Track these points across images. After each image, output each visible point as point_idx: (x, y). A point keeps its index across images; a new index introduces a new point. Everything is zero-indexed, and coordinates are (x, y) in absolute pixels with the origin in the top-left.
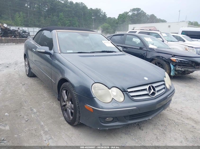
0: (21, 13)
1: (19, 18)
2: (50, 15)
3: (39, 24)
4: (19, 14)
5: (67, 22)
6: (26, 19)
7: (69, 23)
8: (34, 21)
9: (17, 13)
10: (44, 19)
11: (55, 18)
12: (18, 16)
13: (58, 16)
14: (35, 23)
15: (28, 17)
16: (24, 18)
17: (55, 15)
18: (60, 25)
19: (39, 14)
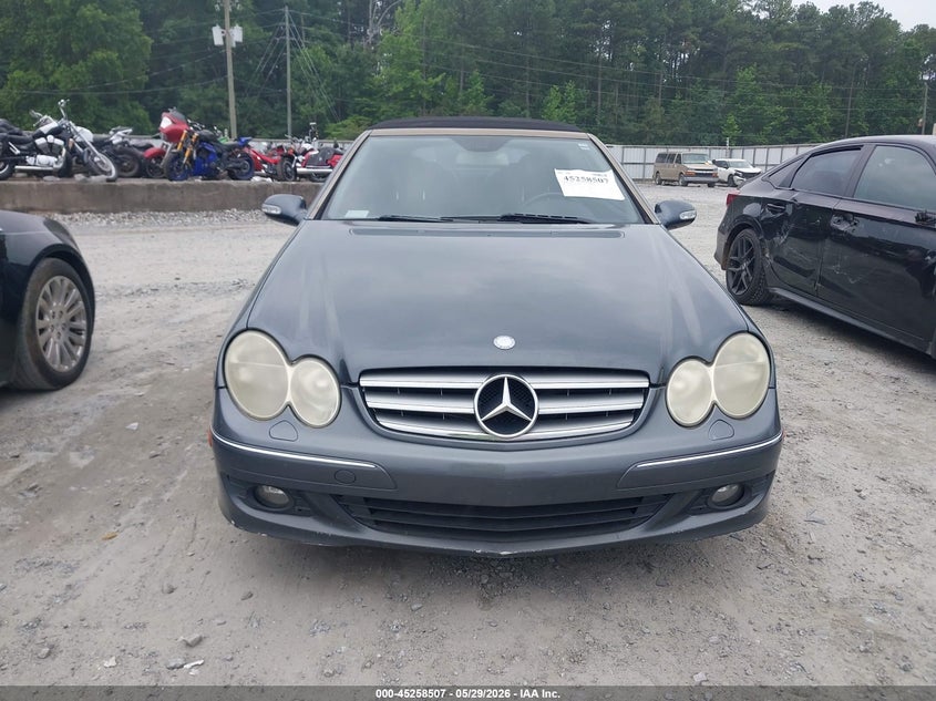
0: (570, 86)
1: (558, 107)
2: (694, 82)
3: (637, 130)
4: (563, 93)
5: (770, 110)
6: (586, 112)
7: (783, 114)
8: (619, 117)
9: (554, 91)
10: (664, 105)
11: (715, 97)
12: (556, 103)
13: (730, 87)
14: (622, 124)
15: (596, 101)
16: (579, 107)
17: (715, 83)
18: (736, 127)
19: (644, 87)
